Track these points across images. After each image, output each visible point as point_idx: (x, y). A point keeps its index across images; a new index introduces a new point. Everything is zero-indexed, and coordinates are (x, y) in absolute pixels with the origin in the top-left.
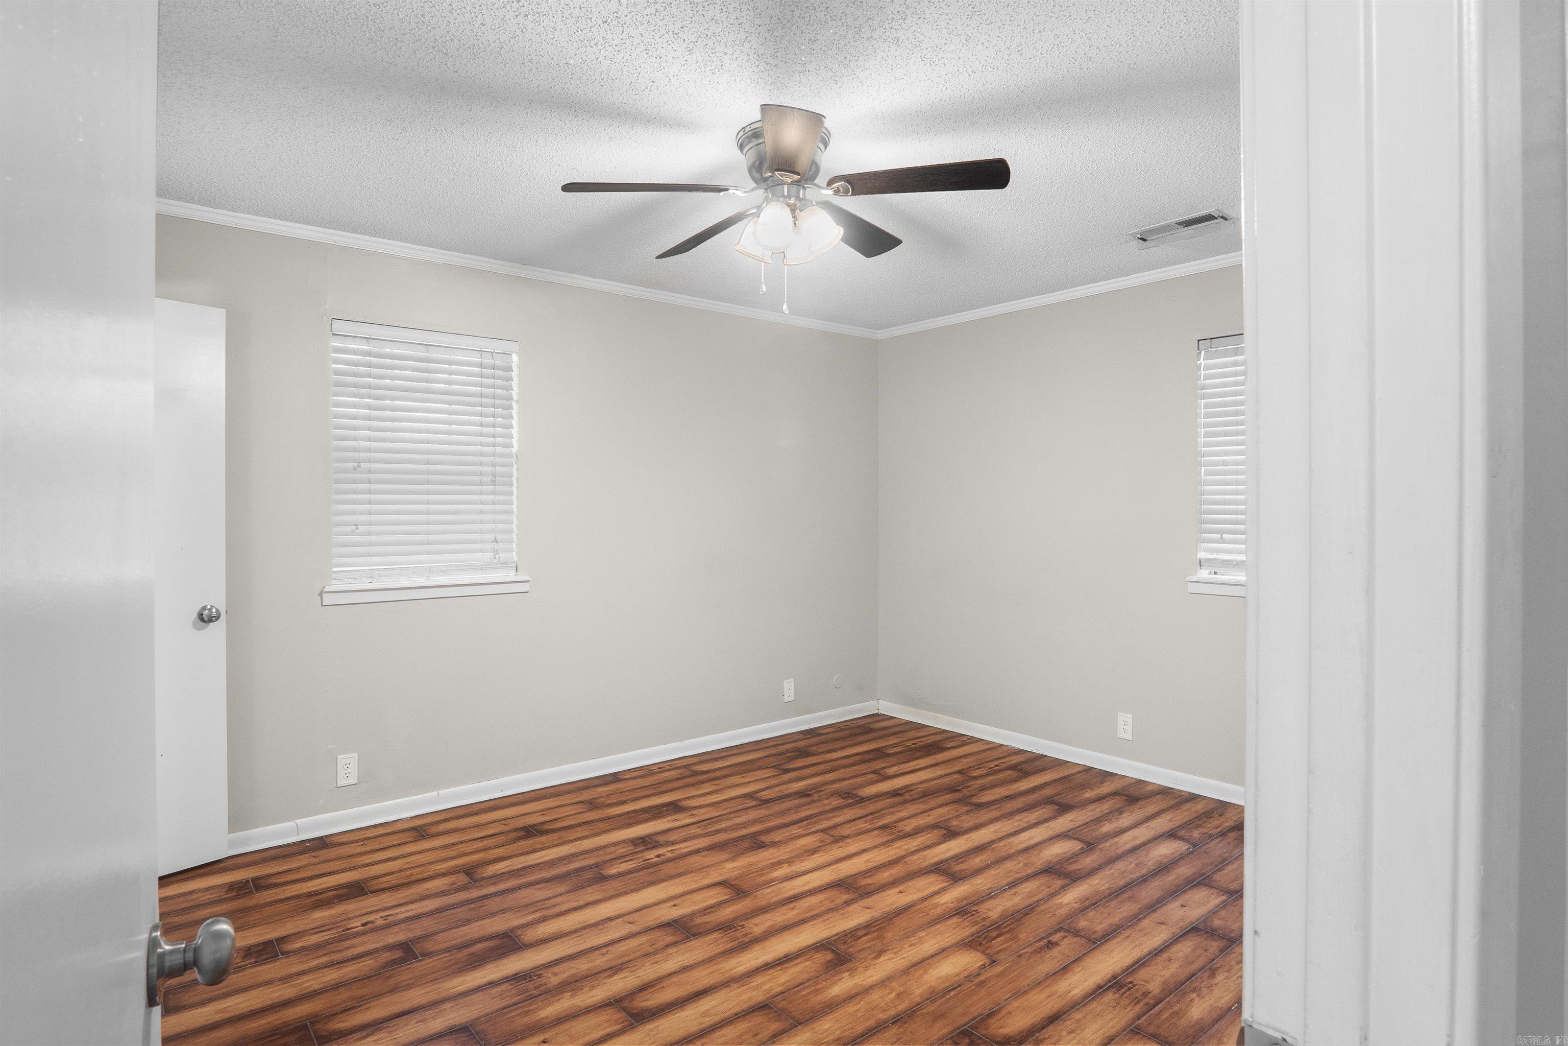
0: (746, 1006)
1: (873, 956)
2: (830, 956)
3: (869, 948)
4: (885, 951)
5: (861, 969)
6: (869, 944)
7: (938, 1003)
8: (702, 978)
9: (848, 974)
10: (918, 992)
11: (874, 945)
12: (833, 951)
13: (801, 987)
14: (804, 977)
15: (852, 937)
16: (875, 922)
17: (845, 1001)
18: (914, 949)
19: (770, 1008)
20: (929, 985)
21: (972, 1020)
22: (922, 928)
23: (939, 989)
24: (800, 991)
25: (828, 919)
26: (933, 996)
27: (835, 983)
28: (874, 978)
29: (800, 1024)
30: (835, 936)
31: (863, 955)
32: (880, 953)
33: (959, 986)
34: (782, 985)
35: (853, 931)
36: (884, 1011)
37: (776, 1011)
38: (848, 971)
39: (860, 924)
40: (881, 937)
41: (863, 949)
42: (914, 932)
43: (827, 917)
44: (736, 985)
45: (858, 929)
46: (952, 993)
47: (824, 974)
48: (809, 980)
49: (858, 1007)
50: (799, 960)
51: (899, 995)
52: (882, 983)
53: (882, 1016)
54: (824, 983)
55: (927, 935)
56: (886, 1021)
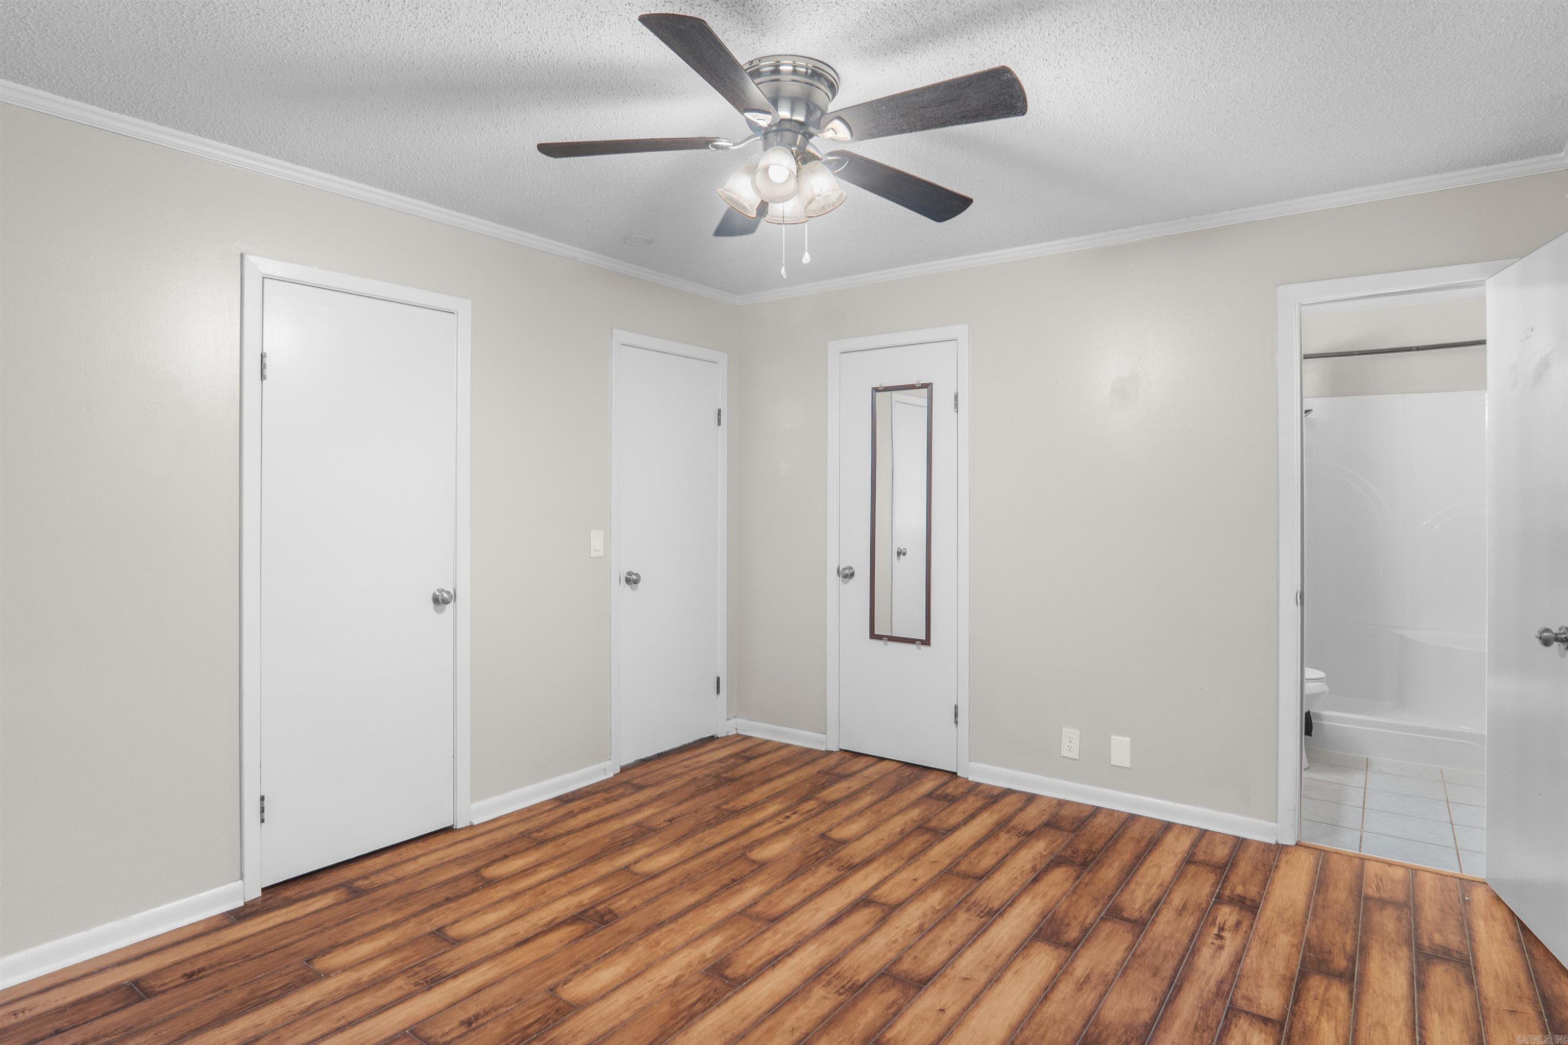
0: (789, 919)
1: (683, 979)
2: (729, 972)
3: (688, 988)
4: (670, 986)
5: (695, 963)
6: (688, 992)
7: (623, 941)
8: (843, 935)
9: (707, 957)
10: (640, 948)
11: (683, 992)
12: (727, 978)
13: (748, 939)
14: (749, 948)
15: (709, 999)
16: (683, 1027)
17: (706, 933)
18: (638, 994)
19: (768, 920)
20: (629, 956)
21: (596, 932)
22: (624, 1024)
23: (619, 954)
24: (748, 936)
25: (743, 1020)
26: (626, 947)
27: (718, 946)
28: (680, 956)
29: (739, 913)
30: (730, 997)
31: (694, 979)
32: (675, 984)
33: (598, 959)
34: (765, 939)
35: (709, 1008)
36: (672, 930)
37: (762, 918)
38: (707, 960)
39: (701, 1019)
40: (675, 1004)
41: (695, 985)
42: (634, 1017)
43: (746, 1024)
44: (807, 933)
45: (703, 1012)
46: (607, 951)
47: (730, 954)
48: (743, 946)
49: (694, 930)
50: (759, 963)
51: (658, 943)
52: (673, 952)
53: (673, 926)
54: (728, 945)
55: (619, 1015)
56: (670, 922)
